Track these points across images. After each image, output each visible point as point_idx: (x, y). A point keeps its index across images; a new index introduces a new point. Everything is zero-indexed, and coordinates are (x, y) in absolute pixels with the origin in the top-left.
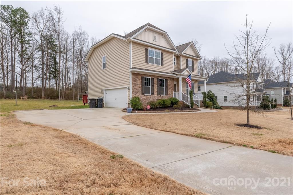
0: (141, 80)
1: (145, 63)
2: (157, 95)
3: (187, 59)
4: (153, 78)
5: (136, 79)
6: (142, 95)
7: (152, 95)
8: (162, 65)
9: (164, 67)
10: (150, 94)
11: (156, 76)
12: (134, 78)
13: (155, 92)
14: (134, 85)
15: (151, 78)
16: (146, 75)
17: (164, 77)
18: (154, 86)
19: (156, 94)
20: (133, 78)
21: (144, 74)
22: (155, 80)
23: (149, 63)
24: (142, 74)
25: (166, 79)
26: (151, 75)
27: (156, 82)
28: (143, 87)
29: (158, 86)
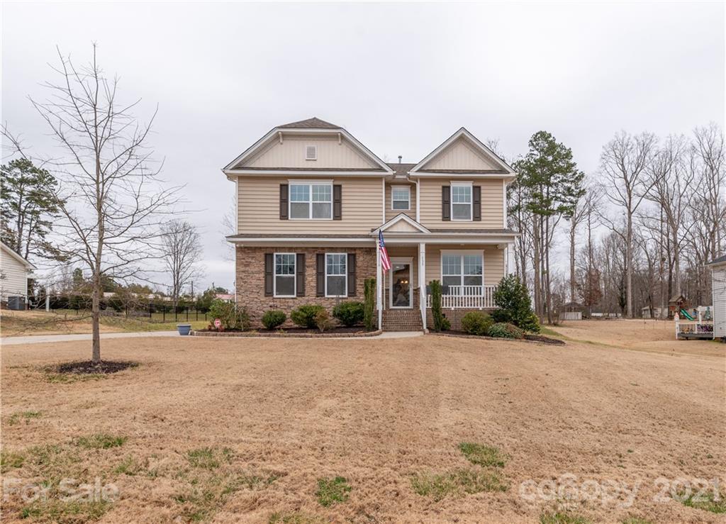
0: (264, 262)
1: (279, 221)
2: (318, 296)
3: (446, 184)
4: (304, 255)
5: (250, 260)
6: (266, 296)
7: (297, 296)
8: (338, 217)
9: (342, 221)
10: (294, 294)
11: (313, 248)
12: (244, 259)
13: (307, 289)
14: (243, 275)
15: (297, 255)
16: (279, 248)
17: (342, 248)
18: (306, 274)
19: (314, 292)
20: (240, 259)
21: (273, 248)
22: (311, 259)
23: (290, 218)
24: (267, 248)
25: (353, 252)
26: (297, 248)
27: (315, 263)
28: (269, 277)
29: (320, 274)
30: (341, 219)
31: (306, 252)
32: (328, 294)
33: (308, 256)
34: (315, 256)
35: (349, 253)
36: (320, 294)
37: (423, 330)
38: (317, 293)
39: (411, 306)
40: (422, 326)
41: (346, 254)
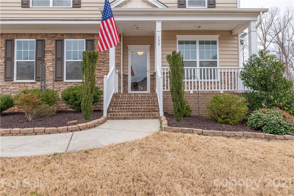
0: (4, 48)
1: (21, 9)
2: (56, 81)
4: (43, 41)
6: (6, 81)
7: (36, 81)
8: (77, 4)
9: (82, 9)
10: (33, 79)
11: (52, 34)
13: (47, 73)
18: (46, 59)
19: (53, 77)
21: (14, 34)
22: (50, 44)
23: (31, 6)
24: (9, 34)
25: (91, 38)
26: (37, 34)
27: (54, 49)
28: (9, 62)
29: (59, 59)
30: (80, 7)
31: (45, 39)
32: (67, 79)
33: (48, 42)
34: (54, 42)
35: (88, 38)
36: (58, 79)
37: (159, 118)
38: (56, 77)
39: (148, 91)
40: (158, 111)
41: (84, 40)
